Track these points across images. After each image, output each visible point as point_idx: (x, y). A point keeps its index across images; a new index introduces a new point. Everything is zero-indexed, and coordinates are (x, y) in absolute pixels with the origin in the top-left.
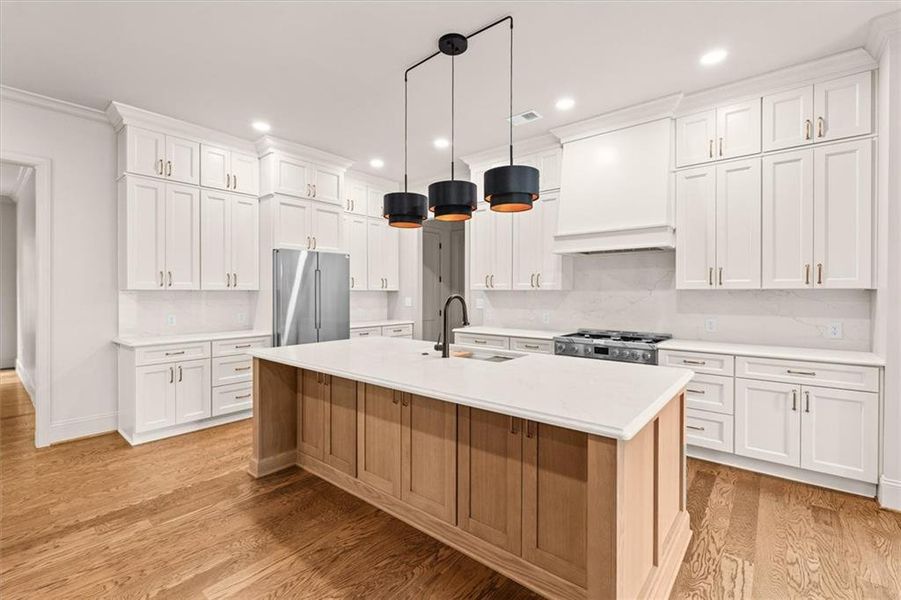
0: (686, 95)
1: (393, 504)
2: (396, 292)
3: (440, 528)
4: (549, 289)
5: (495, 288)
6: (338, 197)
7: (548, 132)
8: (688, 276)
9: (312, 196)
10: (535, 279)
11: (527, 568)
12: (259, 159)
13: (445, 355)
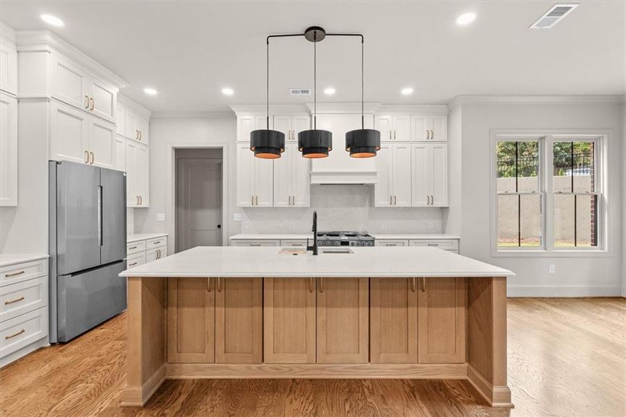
0: (382, 104)
1: (308, 370)
2: (146, 208)
3: (355, 370)
4: (301, 206)
5: (259, 206)
6: (112, 115)
7: (304, 104)
8: (381, 200)
9: (90, 108)
10: (292, 200)
11: (421, 368)
12: (18, 52)
13: (315, 253)
